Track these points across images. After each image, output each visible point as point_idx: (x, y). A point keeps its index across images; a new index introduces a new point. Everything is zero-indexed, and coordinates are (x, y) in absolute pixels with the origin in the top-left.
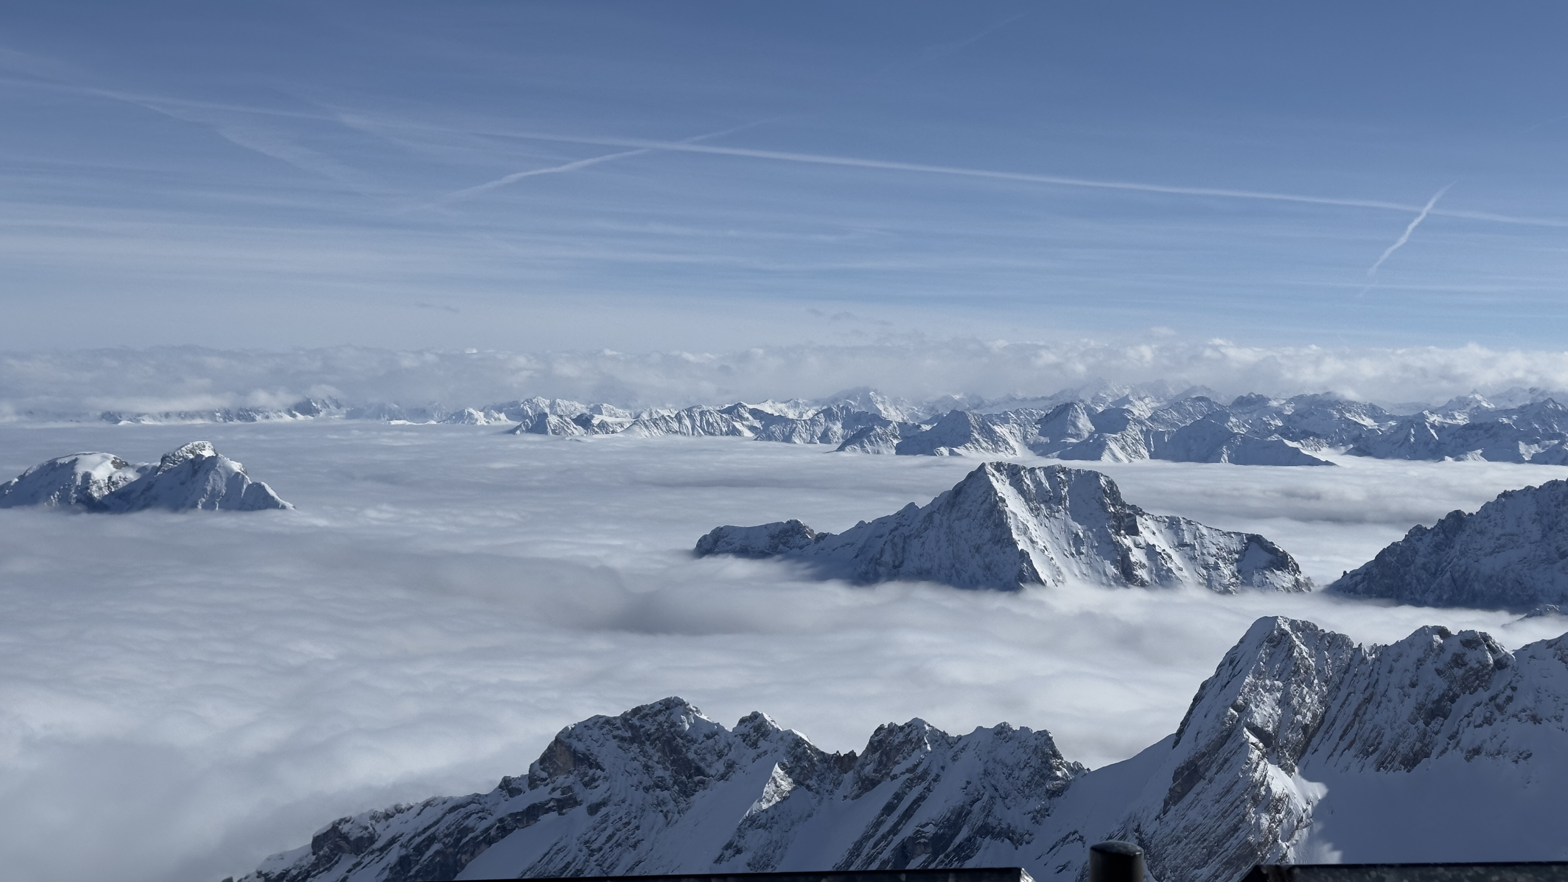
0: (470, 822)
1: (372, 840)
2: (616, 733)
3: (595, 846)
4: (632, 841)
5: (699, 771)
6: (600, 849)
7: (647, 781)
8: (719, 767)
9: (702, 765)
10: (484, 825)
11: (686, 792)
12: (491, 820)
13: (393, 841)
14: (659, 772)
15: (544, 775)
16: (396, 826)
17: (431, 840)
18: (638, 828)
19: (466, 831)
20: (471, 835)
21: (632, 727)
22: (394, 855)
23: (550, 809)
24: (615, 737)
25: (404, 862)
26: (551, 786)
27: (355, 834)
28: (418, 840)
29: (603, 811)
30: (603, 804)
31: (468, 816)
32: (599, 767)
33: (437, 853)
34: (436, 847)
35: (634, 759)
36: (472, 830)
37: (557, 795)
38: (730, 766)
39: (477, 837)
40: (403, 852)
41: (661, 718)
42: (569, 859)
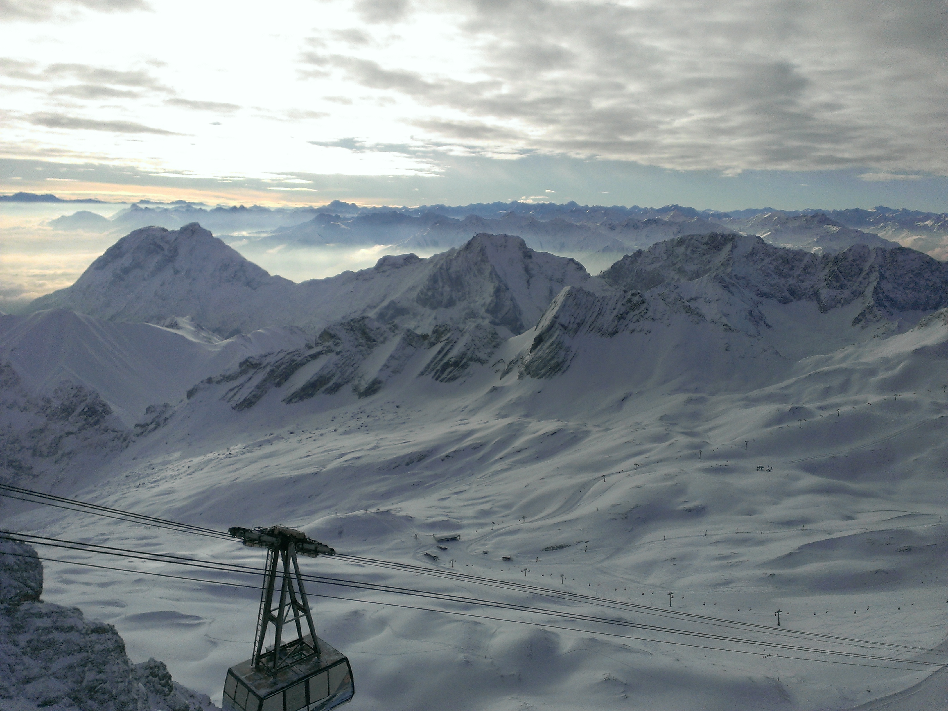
0: (295, 358)
1: (260, 364)
2: (345, 327)
3: (339, 366)
4: (352, 364)
5: (374, 341)
6: (340, 367)
7: (356, 344)
8: (382, 339)
9: (375, 338)
10: (300, 359)
11: (370, 347)
12: (302, 357)
13: (268, 364)
14: (361, 341)
15: (320, 342)
16: (269, 359)
17: (282, 363)
18: (353, 359)
19: (293, 361)
20: (296, 362)
21: (351, 326)
22: (268, 369)
23: (323, 354)
24: (345, 329)
25: (272, 371)
26: (323, 346)
27: (254, 362)
28: (277, 364)
29: (341, 354)
30: (341, 352)
31: (294, 356)
32: (339, 339)
33: (284, 368)
34: (284, 366)
35: (352, 336)
36: (295, 361)
37: (325, 349)
38: (385, 339)
39: (297, 363)
40: (272, 368)
41: (361, 322)
42: (330, 370)
